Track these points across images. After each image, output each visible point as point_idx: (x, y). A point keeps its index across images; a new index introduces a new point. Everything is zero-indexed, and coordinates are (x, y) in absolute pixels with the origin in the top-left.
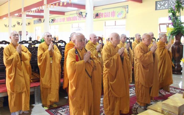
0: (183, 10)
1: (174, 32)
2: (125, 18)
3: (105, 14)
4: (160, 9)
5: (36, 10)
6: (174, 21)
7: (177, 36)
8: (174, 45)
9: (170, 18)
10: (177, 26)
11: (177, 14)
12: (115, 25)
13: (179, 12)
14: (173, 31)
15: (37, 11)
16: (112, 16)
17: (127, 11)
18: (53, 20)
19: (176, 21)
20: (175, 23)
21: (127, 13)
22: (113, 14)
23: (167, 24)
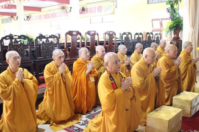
0: (180, 2)
1: (173, 26)
2: (113, 13)
3: (90, 10)
4: (152, 3)
5: (5, 5)
6: (172, 14)
7: (176, 30)
8: (173, 40)
9: (169, 10)
10: (175, 20)
11: (175, 7)
12: (102, 22)
13: (177, 3)
14: (171, 25)
15: (7, 5)
16: (98, 12)
17: (116, 6)
18: (28, 17)
19: (174, 14)
20: (174, 16)
21: (116, 7)
22: (100, 9)
23: (161, 20)
